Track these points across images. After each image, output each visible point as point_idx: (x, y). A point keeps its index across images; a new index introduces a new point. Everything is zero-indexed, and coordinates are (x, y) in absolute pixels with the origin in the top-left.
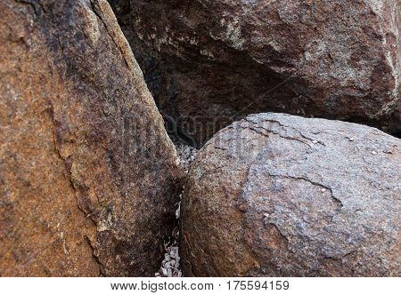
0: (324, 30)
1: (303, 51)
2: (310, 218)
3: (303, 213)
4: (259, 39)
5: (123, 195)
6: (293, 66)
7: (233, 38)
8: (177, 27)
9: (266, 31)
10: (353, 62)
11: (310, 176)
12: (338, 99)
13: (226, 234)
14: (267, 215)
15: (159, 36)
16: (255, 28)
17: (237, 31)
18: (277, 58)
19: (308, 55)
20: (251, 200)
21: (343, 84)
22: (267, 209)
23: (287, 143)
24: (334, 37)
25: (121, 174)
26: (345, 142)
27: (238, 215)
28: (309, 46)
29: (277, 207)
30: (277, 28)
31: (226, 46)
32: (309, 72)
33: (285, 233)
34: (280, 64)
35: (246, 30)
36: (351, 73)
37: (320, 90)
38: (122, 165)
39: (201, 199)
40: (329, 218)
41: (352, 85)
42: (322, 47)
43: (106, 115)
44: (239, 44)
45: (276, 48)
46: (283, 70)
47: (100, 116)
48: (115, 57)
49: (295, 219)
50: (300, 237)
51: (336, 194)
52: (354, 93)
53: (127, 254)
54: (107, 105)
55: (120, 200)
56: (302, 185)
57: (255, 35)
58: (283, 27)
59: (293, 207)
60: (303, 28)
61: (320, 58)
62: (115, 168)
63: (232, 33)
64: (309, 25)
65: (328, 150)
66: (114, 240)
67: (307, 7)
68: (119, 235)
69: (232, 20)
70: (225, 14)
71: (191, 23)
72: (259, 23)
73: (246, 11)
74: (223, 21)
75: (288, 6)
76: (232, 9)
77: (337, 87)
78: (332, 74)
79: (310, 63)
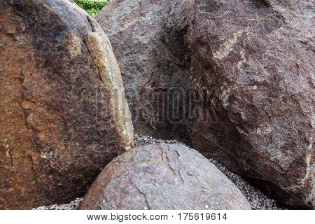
0: (275, 120)
1: (257, 127)
4: (236, 107)
6: (248, 132)
7: (224, 100)
9: (242, 104)
10: (284, 149)
12: (265, 166)
15: (197, 81)
16: (237, 100)
17: (227, 97)
18: (242, 124)
19: (259, 130)
20: (108, 188)
21: (272, 159)
24: (278, 128)
28: (262, 125)
29: (112, 201)
30: (248, 106)
31: (219, 101)
32: (255, 141)
34: (242, 128)
35: (232, 99)
36: (280, 155)
37: (256, 155)
38: (72, 130)
41: (276, 162)
42: (269, 130)
43: (68, 99)
44: (226, 105)
45: (243, 117)
46: (242, 132)
52: (276, 167)
53: (58, 178)
57: (235, 104)
58: (251, 106)
60: (263, 113)
61: (265, 136)
63: (225, 96)
64: (267, 114)
65: (181, 188)
67: (271, 102)
68: (54, 165)
69: (227, 89)
70: (225, 84)
71: (210, 81)
72: (240, 98)
73: (236, 87)
74: (222, 87)
75: (259, 96)
76: (229, 83)
77: (267, 159)
78: (268, 149)
79: (258, 136)
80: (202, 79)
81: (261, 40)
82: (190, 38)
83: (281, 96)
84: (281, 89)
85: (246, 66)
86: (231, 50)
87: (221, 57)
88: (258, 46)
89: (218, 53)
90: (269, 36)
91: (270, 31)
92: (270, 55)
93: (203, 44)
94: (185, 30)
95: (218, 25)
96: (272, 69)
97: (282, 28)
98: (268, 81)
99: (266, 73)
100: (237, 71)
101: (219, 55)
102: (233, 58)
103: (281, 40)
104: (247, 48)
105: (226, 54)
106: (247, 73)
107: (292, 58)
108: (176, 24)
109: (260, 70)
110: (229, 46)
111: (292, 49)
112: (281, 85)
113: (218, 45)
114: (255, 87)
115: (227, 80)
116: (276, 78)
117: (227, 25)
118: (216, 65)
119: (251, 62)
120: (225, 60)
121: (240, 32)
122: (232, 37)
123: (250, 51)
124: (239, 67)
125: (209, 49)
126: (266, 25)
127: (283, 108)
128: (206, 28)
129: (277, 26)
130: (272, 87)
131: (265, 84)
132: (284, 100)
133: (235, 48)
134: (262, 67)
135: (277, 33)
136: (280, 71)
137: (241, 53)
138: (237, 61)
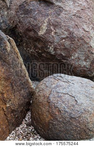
0: (77, 50)
1: (71, 56)
2: (68, 106)
3: (66, 104)
5: (14, 96)
6: (68, 60)
7: (51, 51)
8: (36, 47)
9: (61, 49)
10: (85, 60)
11: (69, 93)
12: (81, 70)
13: (44, 109)
14: (56, 104)
15: (30, 49)
16: (58, 48)
17: (53, 49)
18: (64, 58)
19: (72, 57)
20: (51, 99)
21: (82, 66)
22: (56, 102)
23: (63, 83)
24: (80, 53)
25: (14, 90)
26: (80, 84)
27: (48, 104)
28: (73, 55)
29: (59, 102)
30: (64, 49)
31: (49, 53)
32: (73, 62)
33: (60, 110)
34: (65, 59)
35: (55, 49)
36: (85, 63)
37: (75, 68)
38: (15, 87)
39: (38, 98)
40: (73, 106)
41: (85, 66)
42: (77, 55)
43: (11, 72)
44: (53, 53)
45: (64, 55)
46: (65, 61)
47: (9, 72)
48: (14, 55)
49: (64, 106)
50: (65, 111)
51: (76, 99)
52: (85, 69)
53: (15, 113)
54: (11, 69)
55: (14, 97)
56: (67, 96)
57: (58, 51)
58: (65, 49)
59: (63, 102)
60: (71, 49)
61: (76, 58)
62: (13, 88)
63: (51, 50)
64: (73, 49)
65: (75, 86)
66: (11, 109)
67: (73, 44)
68: (13, 108)
69: (51, 46)
70: (49, 44)
71: (39, 46)
72: (59, 47)
73: (55, 43)
74: (49, 46)
75: (67, 43)
76: (51, 43)
77: (80, 67)
78: (79, 63)
79: (73, 60)
80: (34, 47)
81: (57, 20)
82: (21, 30)
83: (76, 39)
84: (75, 37)
85: (56, 33)
86: (46, 28)
87: (43, 33)
88: (57, 23)
89: (40, 32)
90: (60, 17)
91: (59, 15)
92: (64, 25)
93: (30, 31)
94: (16, 27)
95: (35, 19)
96: (68, 30)
97: (63, 12)
98: (68, 36)
99: (66, 33)
100: (53, 36)
101: (41, 33)
102: (49, 31)
103: (66, 17)
104: (53, 25)
105: (44, 31)
106: (58, 36)
107: (73, 23)
108: (9, 26)
109: (63, 32)
110: (44, 27)
111: (71, 19)
112: (74, 35)
113: (39, 28)
114: (64, 40)
115: (50, 42)
116: (71, 33)
117: (40, 18)
118: (42, 37)
119: (57, 31)
120: (45, 34)
121: (47, 19)
122: (44, 22)
123: (55, 26)
124: (53, 35)
125: (35, 32)
126: (56, 13)
127: (79, 44)
128: (29, 23)
129: (61, 11)
130: (71, 37)
131: (67, 37)
132: (78, 41)
133: (47, 27)
134: (63, 31)
135: (63, 15)
136: (71, 30)
137: (51, 28)
138: (51, 32)
